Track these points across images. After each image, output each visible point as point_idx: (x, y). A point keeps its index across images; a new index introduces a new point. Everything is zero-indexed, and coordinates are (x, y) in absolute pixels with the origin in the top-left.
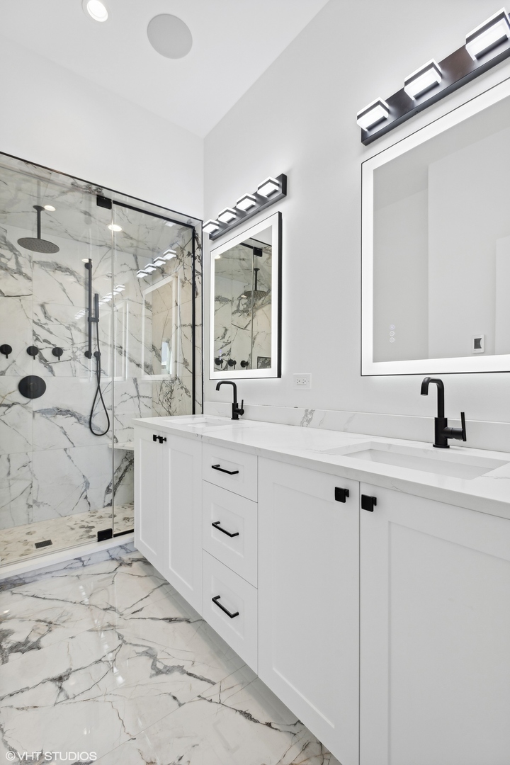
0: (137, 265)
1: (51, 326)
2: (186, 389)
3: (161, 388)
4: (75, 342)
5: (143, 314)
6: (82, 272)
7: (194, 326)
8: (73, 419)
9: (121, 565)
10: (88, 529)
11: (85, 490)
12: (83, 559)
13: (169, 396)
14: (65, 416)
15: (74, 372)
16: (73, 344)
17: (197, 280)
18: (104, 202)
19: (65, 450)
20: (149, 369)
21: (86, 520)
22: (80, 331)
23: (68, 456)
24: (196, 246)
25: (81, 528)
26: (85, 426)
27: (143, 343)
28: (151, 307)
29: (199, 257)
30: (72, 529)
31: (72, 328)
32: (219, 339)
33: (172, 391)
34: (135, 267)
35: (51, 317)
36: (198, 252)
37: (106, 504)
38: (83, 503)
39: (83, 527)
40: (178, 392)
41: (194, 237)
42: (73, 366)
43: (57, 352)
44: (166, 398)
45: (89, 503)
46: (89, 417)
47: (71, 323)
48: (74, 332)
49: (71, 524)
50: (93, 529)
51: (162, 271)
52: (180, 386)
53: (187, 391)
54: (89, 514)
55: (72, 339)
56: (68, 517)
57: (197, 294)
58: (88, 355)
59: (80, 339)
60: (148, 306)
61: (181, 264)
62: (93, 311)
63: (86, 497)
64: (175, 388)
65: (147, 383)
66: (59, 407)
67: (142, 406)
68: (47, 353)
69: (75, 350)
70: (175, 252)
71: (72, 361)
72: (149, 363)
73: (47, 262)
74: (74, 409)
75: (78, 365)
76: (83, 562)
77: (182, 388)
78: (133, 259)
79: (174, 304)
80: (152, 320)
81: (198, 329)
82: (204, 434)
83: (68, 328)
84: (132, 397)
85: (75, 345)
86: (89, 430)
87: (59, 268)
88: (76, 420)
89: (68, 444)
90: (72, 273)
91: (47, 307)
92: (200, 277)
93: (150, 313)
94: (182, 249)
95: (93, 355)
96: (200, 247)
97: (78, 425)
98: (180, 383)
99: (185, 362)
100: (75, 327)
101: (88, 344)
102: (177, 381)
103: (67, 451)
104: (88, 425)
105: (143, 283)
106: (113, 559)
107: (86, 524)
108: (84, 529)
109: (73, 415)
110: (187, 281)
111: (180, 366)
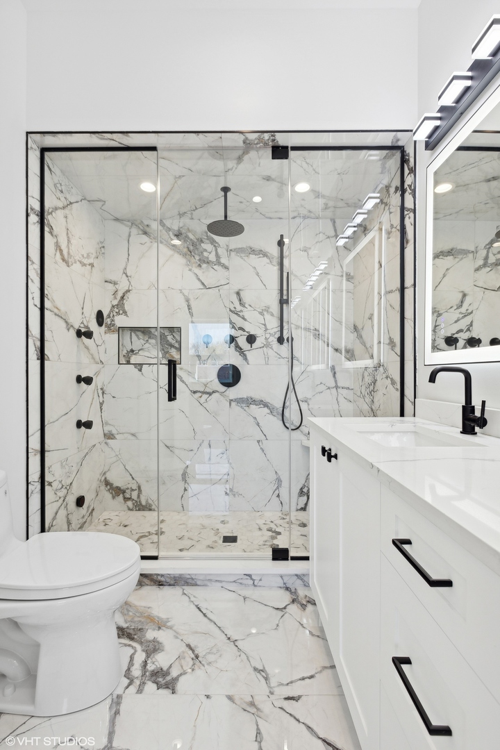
0: (335, 231)
1: (246, 314)
2: (392, 379)
3: (363, 377)
4: (268, 327)
5: (344, 288)
6: (275, 251)
7: (403, 289)
8: (266, 410)
9: (293, 601)
10: (274, 534)
11: (278, 488)
12: (253, 577)
13: (372, 388)
14: (257, 407)
15: (267, 359)
16: (266, 330)
17: (408, 222)
18: (280, 152)
19: (258, 441)
20: (350, 355)
21: (275, 522)
22: (272, 315)
23: (261, 448)
24: (406, 171)
25: (268, 530)
26: (278, 419)
27: (344, 324)
28: (352, 278)
29: (410, 186)
30: (260, 529)
31: (265, 313)
32: (452, 310)
33: (375, 382)
34: (333, 233)
35: (245, 303)
36: (409, 180)
37: (299, 508)
38: (275, 500)
39: (270, 530)
40: (382, 383)
41: (404, 161)
42: (266, 354)
43: (251, 339)
44: (368, 390)
45: (281, 503)
46: (282, 409)
47: (264, 308)
48: (267, 316)
49: (261, 522)
50: (278, 537)
51: (364, 228)
52: (384, 376)
53: (393, 383)
54: (280, 515)
55: (265, 325)
56: (260, 513)
57: (407, 243)
58: (281, 340)
59: (273, 324)
60: (349, 278)
61: (387, 208)
62: (285, 292)
63: (278, 496)
64: (378, 378)
65: (347, 371)
66: (253, 396)
67: (341, 399)
68: (242, 341)
69: (268, 336)
70: (378, 195)
71: (265, 349)
72: (350, 347)
73: (241, 248)
74: (267, 400)
75: (270, 351)
76: (254, 580)
77: (387, 377)
78: (330, 224)
79: (377, 266)
80: (353, 293)
81: (409, 293)
82: (381, 468)
83: (261, 313)
84: (329, 388)
85: (268, 331)
86: (282, 422)
87: (253, 251)
88: (269, 411)
89: (261, 437)
90: (265, 255)
91: (241, 293)
92: (412, 215)
93: (351, 286)
94: (387, 187)
95: (286, 341)
96: (413, 171)
97: (271, 416)
98: (385, 370)
99: (391, 342)
100: (268, 311)
101: (279, 328)
102: (381, 369)
103: (260, 443)
104: (281, 418)
105: (342, 251)
106: (287, 589)
107: (274, 527)
108: (270, 534)
109: (266, 405)
110: (394, 230)
111: (384, 348)
